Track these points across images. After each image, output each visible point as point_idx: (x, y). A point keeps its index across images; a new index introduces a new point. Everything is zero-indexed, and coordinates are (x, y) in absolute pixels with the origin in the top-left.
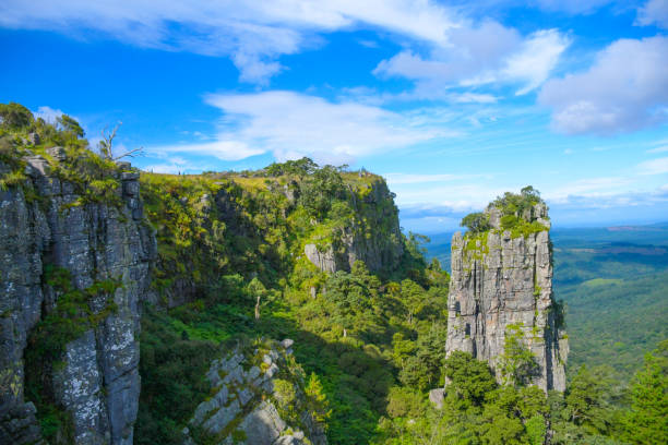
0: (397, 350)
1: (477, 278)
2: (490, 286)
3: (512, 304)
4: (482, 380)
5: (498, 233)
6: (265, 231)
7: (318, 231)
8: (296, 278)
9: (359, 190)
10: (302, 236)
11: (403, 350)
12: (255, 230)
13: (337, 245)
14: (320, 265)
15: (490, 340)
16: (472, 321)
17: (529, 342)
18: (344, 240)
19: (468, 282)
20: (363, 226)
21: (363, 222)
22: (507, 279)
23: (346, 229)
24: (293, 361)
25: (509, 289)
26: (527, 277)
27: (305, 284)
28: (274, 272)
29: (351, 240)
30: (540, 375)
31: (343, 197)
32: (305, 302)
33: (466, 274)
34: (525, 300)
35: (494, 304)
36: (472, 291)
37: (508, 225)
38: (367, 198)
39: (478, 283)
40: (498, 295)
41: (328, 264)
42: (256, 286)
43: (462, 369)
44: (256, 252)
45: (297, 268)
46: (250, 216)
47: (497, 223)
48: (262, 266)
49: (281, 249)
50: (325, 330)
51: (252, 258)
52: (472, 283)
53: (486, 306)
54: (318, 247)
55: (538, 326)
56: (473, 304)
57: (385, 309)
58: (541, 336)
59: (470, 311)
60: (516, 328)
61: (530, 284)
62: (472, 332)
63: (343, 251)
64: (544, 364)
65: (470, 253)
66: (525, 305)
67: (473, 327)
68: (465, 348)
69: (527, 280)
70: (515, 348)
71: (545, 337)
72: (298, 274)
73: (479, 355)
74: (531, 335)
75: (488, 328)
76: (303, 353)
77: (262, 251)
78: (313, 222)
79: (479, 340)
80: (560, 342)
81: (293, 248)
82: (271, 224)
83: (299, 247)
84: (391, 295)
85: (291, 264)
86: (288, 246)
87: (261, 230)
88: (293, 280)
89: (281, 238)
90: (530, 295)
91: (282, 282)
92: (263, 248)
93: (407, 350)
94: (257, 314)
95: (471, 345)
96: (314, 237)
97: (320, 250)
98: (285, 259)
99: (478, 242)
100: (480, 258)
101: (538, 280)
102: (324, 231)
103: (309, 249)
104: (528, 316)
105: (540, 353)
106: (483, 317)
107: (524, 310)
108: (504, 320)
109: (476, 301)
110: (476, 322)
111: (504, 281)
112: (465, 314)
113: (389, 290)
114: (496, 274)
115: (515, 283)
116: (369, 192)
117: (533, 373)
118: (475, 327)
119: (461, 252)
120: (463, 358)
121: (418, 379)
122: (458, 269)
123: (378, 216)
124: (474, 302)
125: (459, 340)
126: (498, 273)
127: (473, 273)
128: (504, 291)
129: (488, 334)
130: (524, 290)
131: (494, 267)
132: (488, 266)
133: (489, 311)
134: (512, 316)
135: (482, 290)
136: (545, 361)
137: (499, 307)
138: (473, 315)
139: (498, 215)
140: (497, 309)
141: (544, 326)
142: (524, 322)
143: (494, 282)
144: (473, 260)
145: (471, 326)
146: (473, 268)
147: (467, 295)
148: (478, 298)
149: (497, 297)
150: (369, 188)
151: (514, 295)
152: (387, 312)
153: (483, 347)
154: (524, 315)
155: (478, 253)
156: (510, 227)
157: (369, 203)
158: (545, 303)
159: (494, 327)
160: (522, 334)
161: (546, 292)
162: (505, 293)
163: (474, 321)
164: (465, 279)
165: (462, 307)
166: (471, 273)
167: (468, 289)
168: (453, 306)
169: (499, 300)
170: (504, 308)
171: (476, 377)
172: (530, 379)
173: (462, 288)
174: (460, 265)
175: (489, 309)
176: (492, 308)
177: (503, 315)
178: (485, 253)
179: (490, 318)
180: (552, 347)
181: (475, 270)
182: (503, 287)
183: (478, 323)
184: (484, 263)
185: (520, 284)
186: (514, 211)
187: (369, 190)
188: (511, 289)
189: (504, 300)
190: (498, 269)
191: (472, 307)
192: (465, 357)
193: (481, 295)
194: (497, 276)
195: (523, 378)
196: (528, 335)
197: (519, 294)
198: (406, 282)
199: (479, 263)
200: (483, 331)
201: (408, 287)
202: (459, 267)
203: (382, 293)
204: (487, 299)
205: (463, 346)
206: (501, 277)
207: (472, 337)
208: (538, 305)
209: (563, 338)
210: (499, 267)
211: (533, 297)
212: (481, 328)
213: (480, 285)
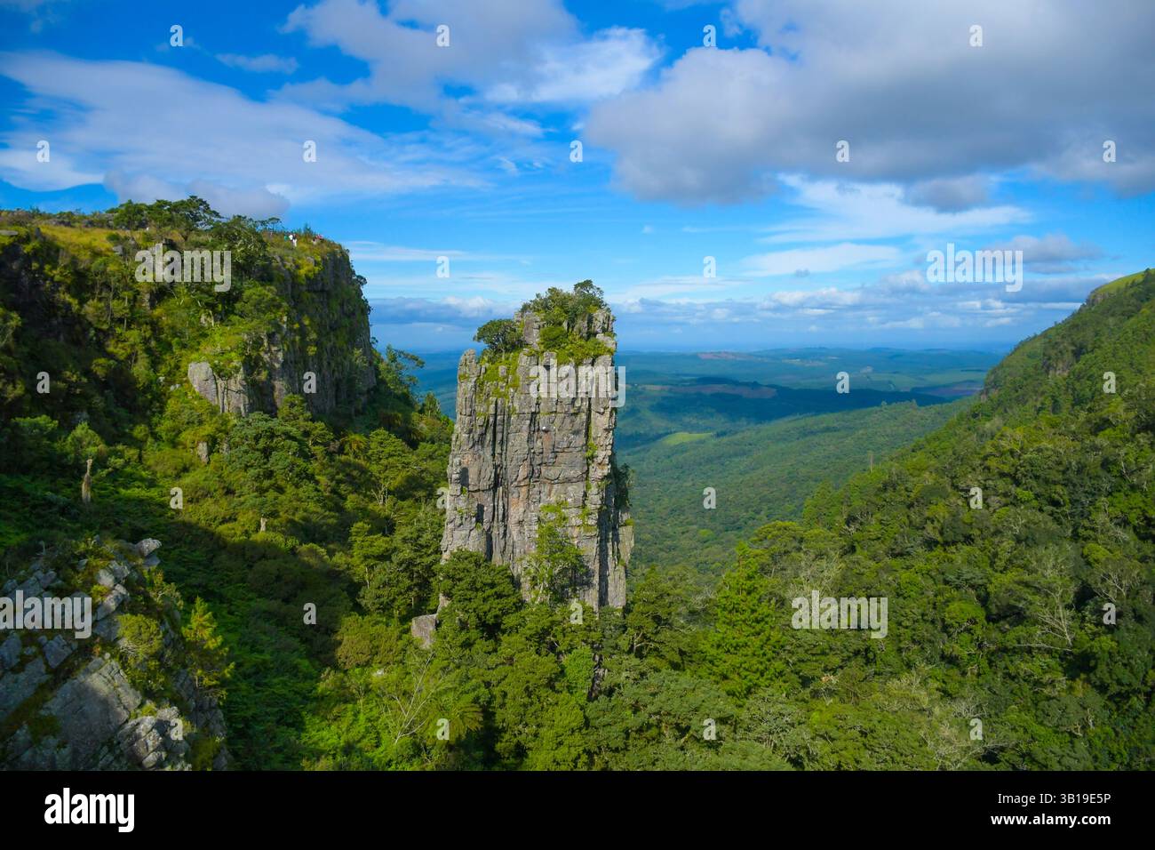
0: (356, 552)
1: (499, 428)
2: (518, 442)
3: (552, 472)
4: (499, 596)
5: (536, 355)
6: (107, 334)
7: (217, 337)
8: (167, 424)
9: (298, 267)
10: (184, 346)
11: (370, 551)
12: (85, 331)
13: (251, 365)
14: (217, 402)
15: (514, 530)
16: (487, 499)
17: (576, 532)
18: (266, 357)
19: (483, 435)
20: (302, 332)
21: (302, 326)
22: (546, 431)
23: (270, 336)
24: (159, 579)
25: (548, 445)
26: (576, 427)
27: (186, 436)
28: (123, 412)
29: (280, 356)
30: (589, 584)
31: (266, 277)
32: (186, 470)
33: (480, 420)
34: (572, 465)
35: (523, 472)
36: (488, 451)
37: (552, 342)
38: (311, 281)
39: (499, 436)
40: (531, 456)
41: (233, 398)
42: (85, 438)
43: (469, 580)
44: (87, 372)
45: (172, 405)
46: (75, 303)
47: (535, 339)
48: (98, 401)
49: (140, 370)
50: (224, 521)
51: (78, 384)
52: (489, 437)
53: (510, 475)
54: (214, 367)
55: (590, 507)
56: (489, 473)
57: (339, 482)
58: (593, 522)
59: (484, 484)
60: (555, 510)
61: (580, 440)
62: (487, 517)
63: (263, 376)
64: (595, 566)
65: (488, 387)
66: (572, 473)
67: (488, 509)
68: (474, 544)
69: (576, 433)
70: (553, 543)
71: (600, 524)
72: (173, 417)
73: (497, 557)
74: (579, 522)
75: (512, 511)
76: (178, 563)
77: (100, 372)
78: (205, 319)
79: (497, 532)
80: (622, 531)
81: (163, 369)
82: (121, 321)
83: (177, 367)
84: (351, 458)
85: (160, 399)
86: (155, 363)
87: (98, 331)
88: (164, 426)
89: (140, 348)
90: (579, 457)
91: (140, 431)
92: (100, 366)
93: (375, 551)
94: (85, 492)
95: (484, 540)
96: (207, 348)
97: (220, 372)
98: (147, 388)
99: (502, 369)
100: (505, 395)
101: (593, 432)
102: (226, 339)
103: (198, 372)
104: (575, 491)
105: (590, 549)
106: (506, 494)
107: (569, 481)
108: (538, 497)
109: (496, 467)
110: (494, 502)
111: (542, 433)
112: (476, 488)
113: (347, 448)
114: (528, 422)
115: (558, 438)
116: (316, 272)
117: (578, 581)
118: (491, 509)
119: (473, 384)
120: (470, 562)
121: (394, 600)
122: (468, 413)
123: (331, 316)
124: (491, 468)
125: (464, 532)
126: (531, 420)
127: (491, 420)
128: (541, 451)
129: (512, 521)
130: (570, 449)
131: (526, 411)
132: (517, 408)
133: (516, 483)
134: (550, 491)
135: (505, 448)
136: (597, 561)
137: (530, 476)
138: (489, 489)
139: (536, 325)
140: (528, 480)
141: (598, 506)
142: (569, 500)
143: (525, 435)
144: (492, 399)
145: (485, 508)
146: (492, 411)
147: (480, 456)
148: (498, 462)
149: (529, 460)
150: (316, 263)
151: (556, 457)
152: (342, 486)
153: (503, 542)
154: (569, 488)
155: (502, 387)
156: (554, 346)
157: (315, 292)
158: (603, 469)
159: (522, 510)
160: (564, 519)
161: (604, 453)
162: (542, 453)
163: (490, 499)
164: (479, 431)
165: (471, 476)
166: (488, 420)
167: (483, 447)
168: (457, 476)
169: (531, 465)
170: (538, 477)
171: (489, 592)
172: (574, 591)
173: (474, 445)
174: (471, 407)
175: (516, 479)
176: (520, 478)
177: (536, 489)
178: (513, 386)
179: (515, 495)
180: (608, 539)
181: (496, 415)
182: (539, 444)
183: (496, 504)
184: (510, 404)
185: (565, 439)
186: (561, 319)
187: (317, 268)
188: (551, 448)
189: (539, 465)
190: (533, 413)
191: (487, 477)
192: (473, 559)
193: (503, 457)
194: (530, 425)
195: (563, 590)
196: (574, 522)
197: (564, 454)
198: (377, 435)
199: (503, 404)
200: (504, 516)
201: (382, 443)
202: (469, 410)
203: (334, 452)
204: (513, 463)
205: (471, 542)
206: (537, 428)
207: (486, 526)
208: (591, 473)
209: (625, 525)
210: (533, 410)
211: (584, 459)
212: (501, 512)
213: (502, 440)
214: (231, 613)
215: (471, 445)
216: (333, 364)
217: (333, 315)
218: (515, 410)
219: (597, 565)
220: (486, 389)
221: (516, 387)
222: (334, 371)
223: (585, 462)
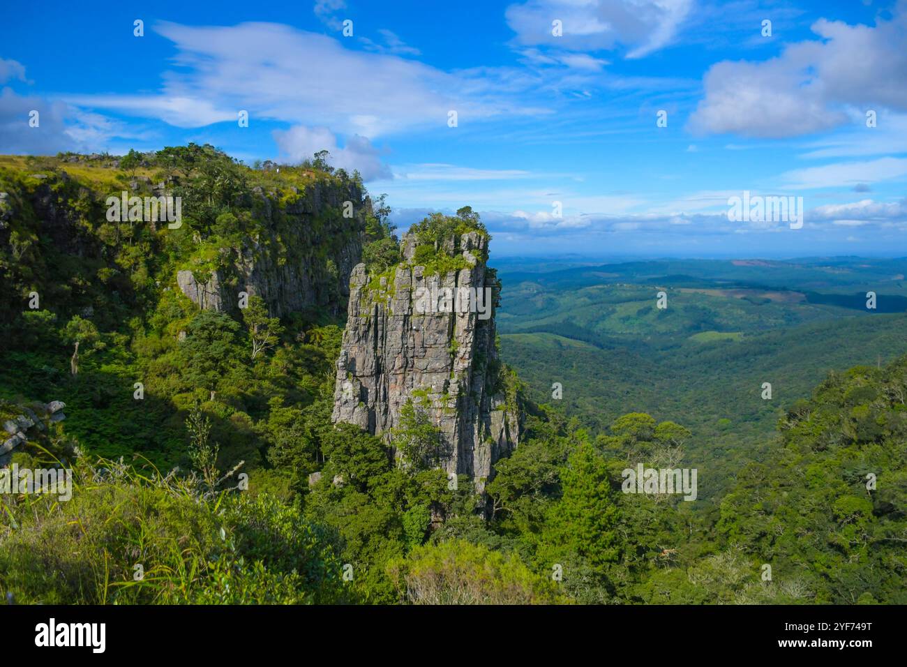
0: (272, 419)
1: (380, 327)
2: (394, 339)
3: (420, 364)
4: (371, 461)
5: (409, 268)
6: (116, 249)
7: (202, 252)
8: (158, 317)
9: (281, 195)
10: (177, 258)
11: (280, 419)
12: (99, 247)
13: (224, 272)
14: (198, 301)
15: (392, 408)
16: (370, 384)
17: (438, 413)
18: (240, 267)
19: (366, 332)
20: (275, 249)
21: (274, 242)
22: (417, 330)
23: (244, 250)
24: (60, 430)
25: (418, 342)
26: (441, 328)
27: (171, 327)
28: (122, 308)
29: (251, 266)
30: (449, 456)
31: (246, 203)
32: (163, 352)
33: (363, 321)
34: (437, 358)
35: (398, 363)
36: (371, 345)
37: (422, 258)
38: (292, 207)
39: (380, 333)
40: (404, 349)
41: (209, 299)
42: (81, 328)
43: (343, 446)
44: (95, 280)
45: (163, 303)
46: (90, 226)
47: (411, 255)
48: (101, 299)
49: (139, 276)
50: (181, 391)
51: (84, 286)
52: (371, 333)
53: (388, 363)
54: (195, 274)
55: (451, 393)
56: (371, 361)
58: (453, 406)
59: (368, 371)
60: (422, 395)
61: (444, 338)
62: (371, 398)
63: (234, 282)
64: (454, 442)
65: (371, 293)
66: (437, 365)
67: (371, 391)
68: (357, 418)
69: (441, 332)
70: (418, 421)
71: (460, 406)
72: (162, 312)
73: (379, 431)
74: (441, 405)
75: (391, 394)
76: (134, 421)
77: (103, 278)
78: (196, 237)
79: (379, 410)
80: (493, 414)
81: (159, 275)
82: (127, 239)
83: (171, 274)
85: (154, 298)
86: (152, 272)
87: (109, 247)
88: (154, 320)
89: (141, 260)
90: (444, 352)
91: (134, 322)
92: (104, 273)
93: (285, 420)
94: (75, 369)
95: (365, 415)
96: (194, 260)
97: (200, 279)
98: (144, 290)
99: (382, 279)
100: (384, 301)
101: (456, 334)
102: (207, 252)
103: (184, 277)
104: (437, 380)
105: (450, 428)
106: (387, 380)
107: (435, 371)
108: (410, 383)
109: (377, 358)
110: (376, 385)
111: (413, 332)
112: (361, 374)
113: (312, 338)
114: (402, 323)
115: (426, 336)
116: (298, 198)
117: (441, 453)
118: (373, 392)
119: (358, 291)
120: (348, 433)
121: (293, 458)
122: (354, 315)
123: (313, 233)
124: (372, 359)
125: (348, 409)
126: (404, 322)
127: (372, 320)
128: (412, 346)
129: (391, 402)
130: (437, 346)
131: (400, 313)
132: (393, 311)
133: (393, 372)
134: (420, 379)
135: (384, 343)
136: (456, 437)
137: (405, 366)
138: (372, 375)
139: (413, 244)
140: (402, 370)
141: (457, 393)
142: (433, 387)
143: (400, 333)
144: (374, 303)
145: (369, 391)
146: (373, 313)
147: (364, 349)
148: (379, 354)
149: (402, 353)
150: (299, 192)
151: (425, 351)
152: (299, 369)
153: (383, 418)
154: (434, 377)
155: (382, 294)
156: (424, 261)
157: (297, 214)
158: (463, 363)
159: (398, 393)
160: (429, 401)
161: (464, 349)
162: (414, 347)
163: (373, 383)
164: (362, 329)
165: (357, 364)
166: (370, 320)
167: (366, 341)
168: (342, 364)
169: (405, 356)
170: (412, 367)
171: (361, 456)
172: (437, 461)
173: (359, 340)
174: (356, 309)
175: (393, 368)
176: (396, 368)
177: (410, 376)
178: (390, 294)
179: (393, 381)
180: (475, 420)
181: (376, 316)
182: (411, 340)
183: (378, 387)
184: (388, 308)
185: (432, 337)
186: (433, 239)
187: (298, 196)
188: (421, 344)
189: (412, 357)
190: (405, 316)
191: (370, 365)
192: (350, 430)
193: (383, 349)
194: (404, 325)
195: (428, 459)
196: (437, 405)
197: (431, 349)
198: (329, 329)
199: (382, 307)
200: (386, 397)
201: (332, 335)
202: (354, 312)
203: (301, 342)
204: (390, 355)
205: (354, 417)
206: (410, 327)
207: (370, 405)
208: (455, 366)
209: (497, 410)
210: (406, 313)
211: (447, 354)
212: (382, 394)
213: (382, 336)
214: (166, 460)
215: (356, 340)
216: (311, 272)
217: (315, 232)
218: (391, 313)
219: (456, 441)
220: (369, 295)
221: (392, 294)
222: (312, 277)
223: (449, 356)
